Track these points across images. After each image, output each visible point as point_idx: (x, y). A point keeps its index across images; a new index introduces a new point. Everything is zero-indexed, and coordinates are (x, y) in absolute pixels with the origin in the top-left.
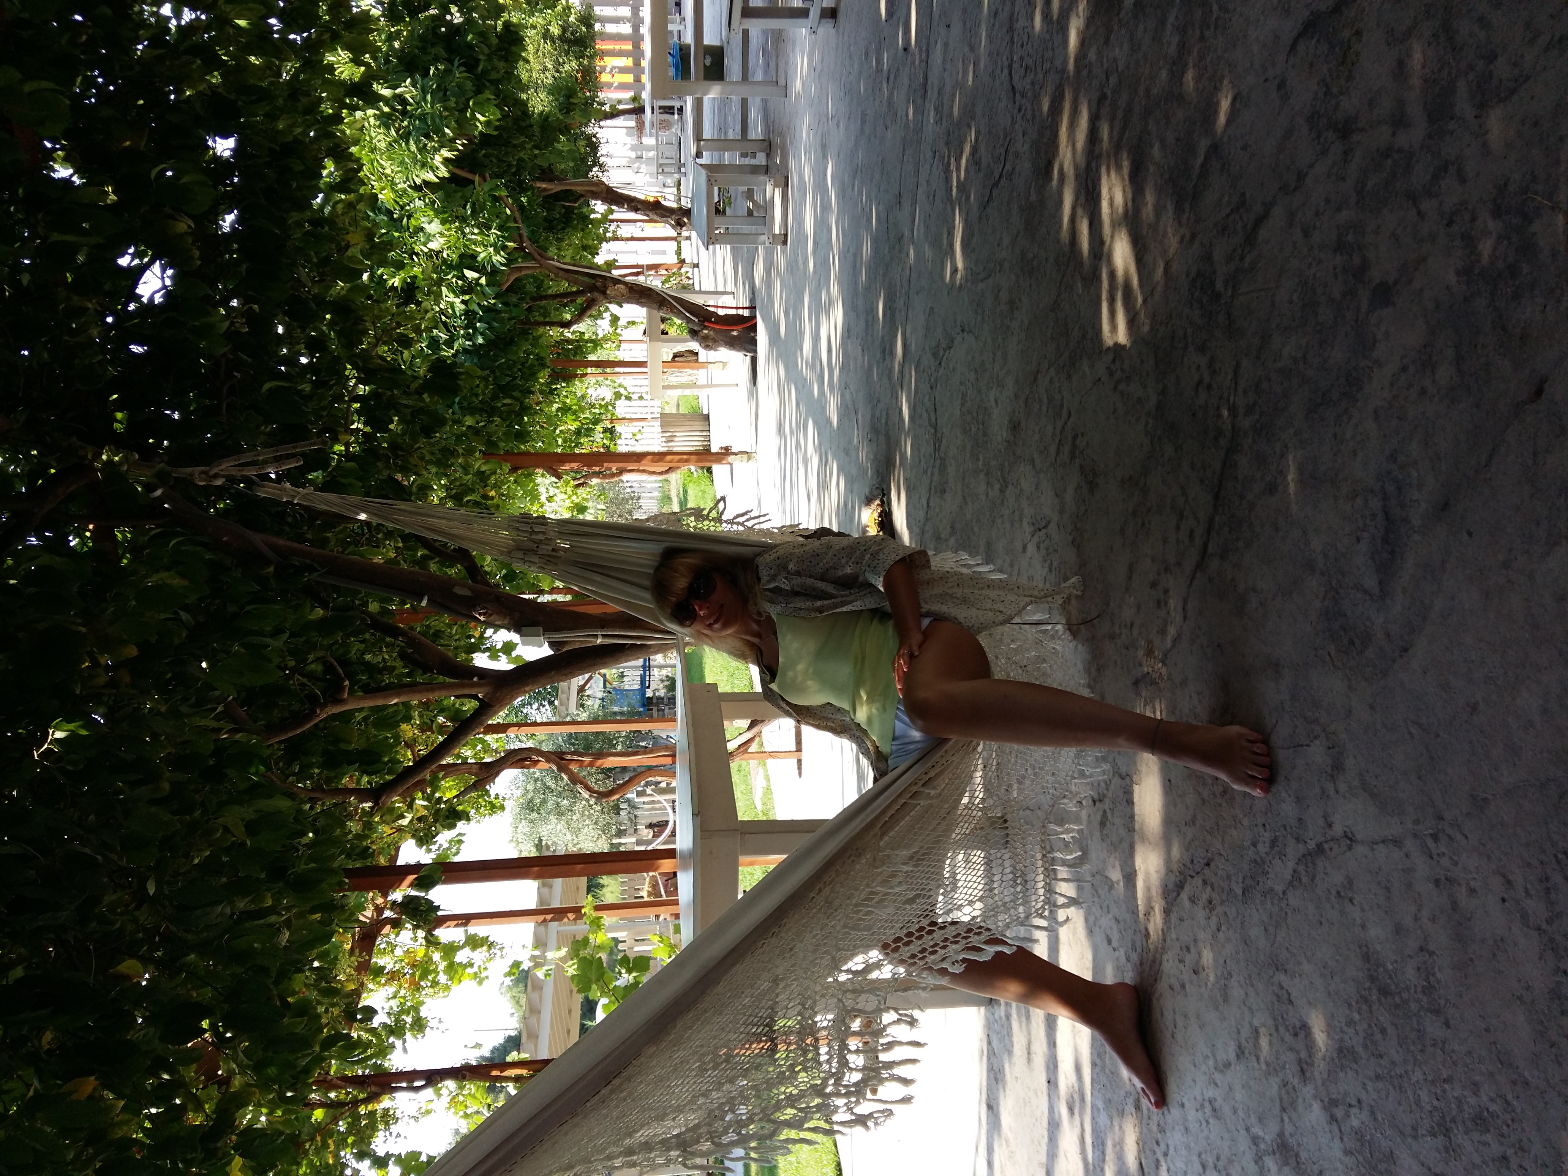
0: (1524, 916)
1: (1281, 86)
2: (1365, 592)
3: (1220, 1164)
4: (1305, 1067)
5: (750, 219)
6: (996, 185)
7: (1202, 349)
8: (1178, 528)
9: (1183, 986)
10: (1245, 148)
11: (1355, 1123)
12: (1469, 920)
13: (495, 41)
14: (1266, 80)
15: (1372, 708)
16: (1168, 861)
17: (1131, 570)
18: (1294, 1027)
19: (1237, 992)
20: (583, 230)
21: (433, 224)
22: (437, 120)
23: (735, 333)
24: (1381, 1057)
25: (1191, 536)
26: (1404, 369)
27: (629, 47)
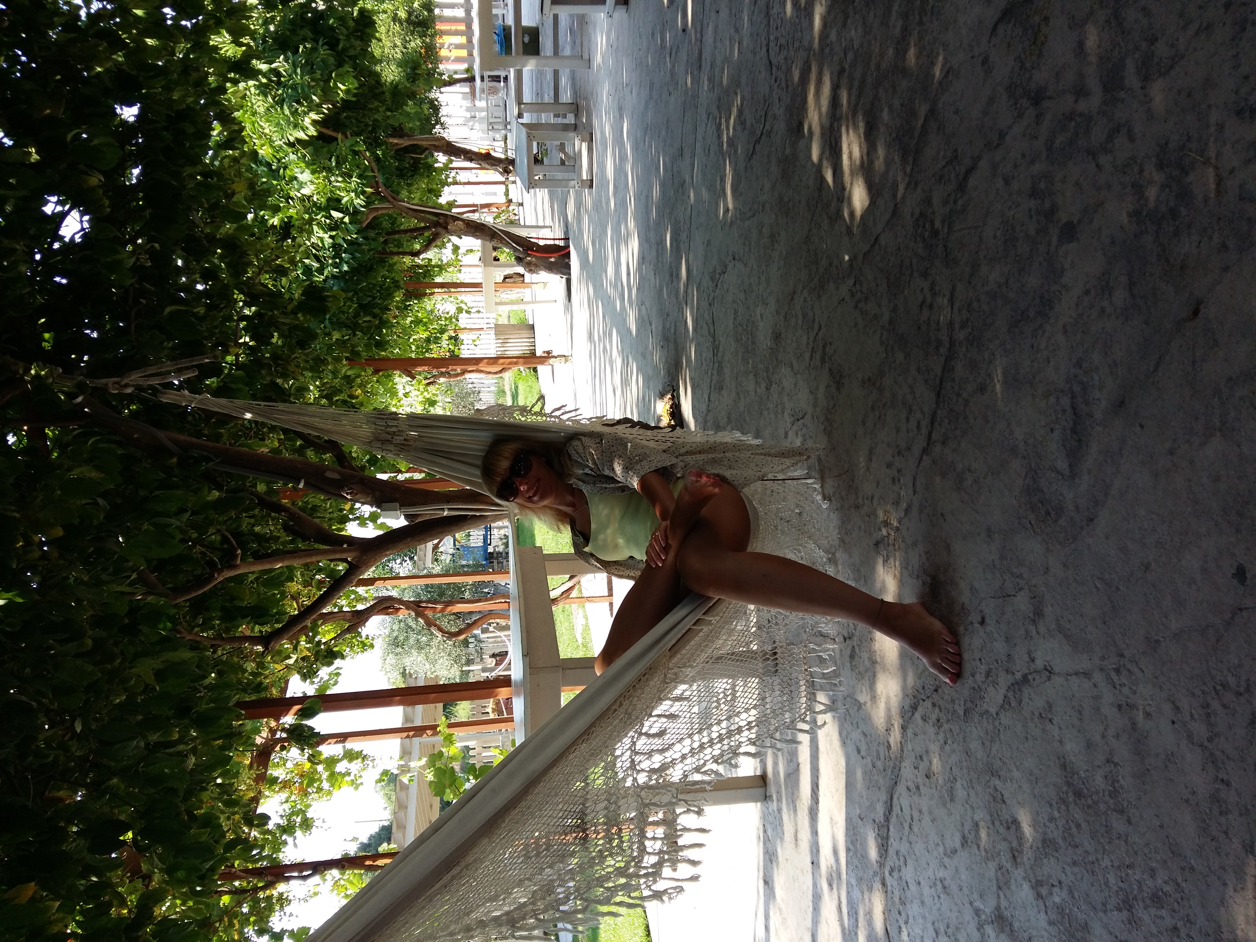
0: (1190, 736)
1: (985, 61)
2: (1058, 472)
3: (950, 931)
4: (1016, 854)
5: (562, 167)
6: (758, 141)
7: (925, 275)
8: (908, 420)
9: (918, 788)
10: (956, 112)
11: (1057, 900)
12: (1146, 737)
13: (352, 24)
14: (973, 57)
15: (1065, 566)
16: (904, 688)
17: (871, 452)
18: (1007, 822)
19: (960, 793)
20: (428, 177)
21: (304, 174)
22: (306, 89)
23: (553, 260)
24: (1077, 847)
25: (919, 427)
26: (1087, 292)
27: (462, 27)
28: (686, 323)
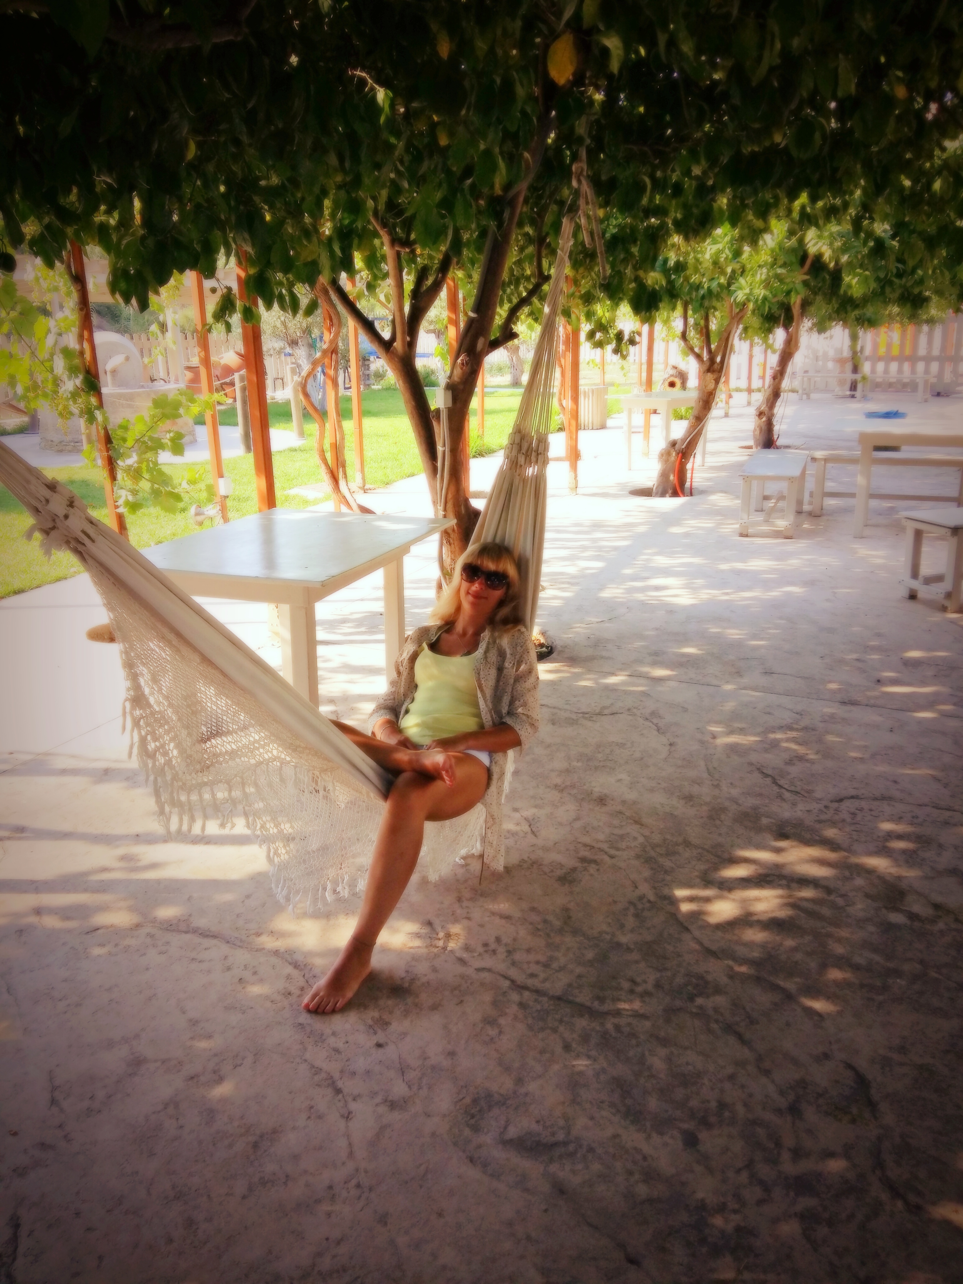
0: (320, 1254)
1: (826, 1056)
3: (114, 1005)
4: (195, 1080)
6: (775, 782)
11: (167, 1124)
12: (311, 1213)
14: (830, 1043)
15: (433, 1134)
17: (507, 918)
18: (219, 1070)
19: (233, 1018)
23: (672, 478)
25: (532, 975)
28: (613, 674)
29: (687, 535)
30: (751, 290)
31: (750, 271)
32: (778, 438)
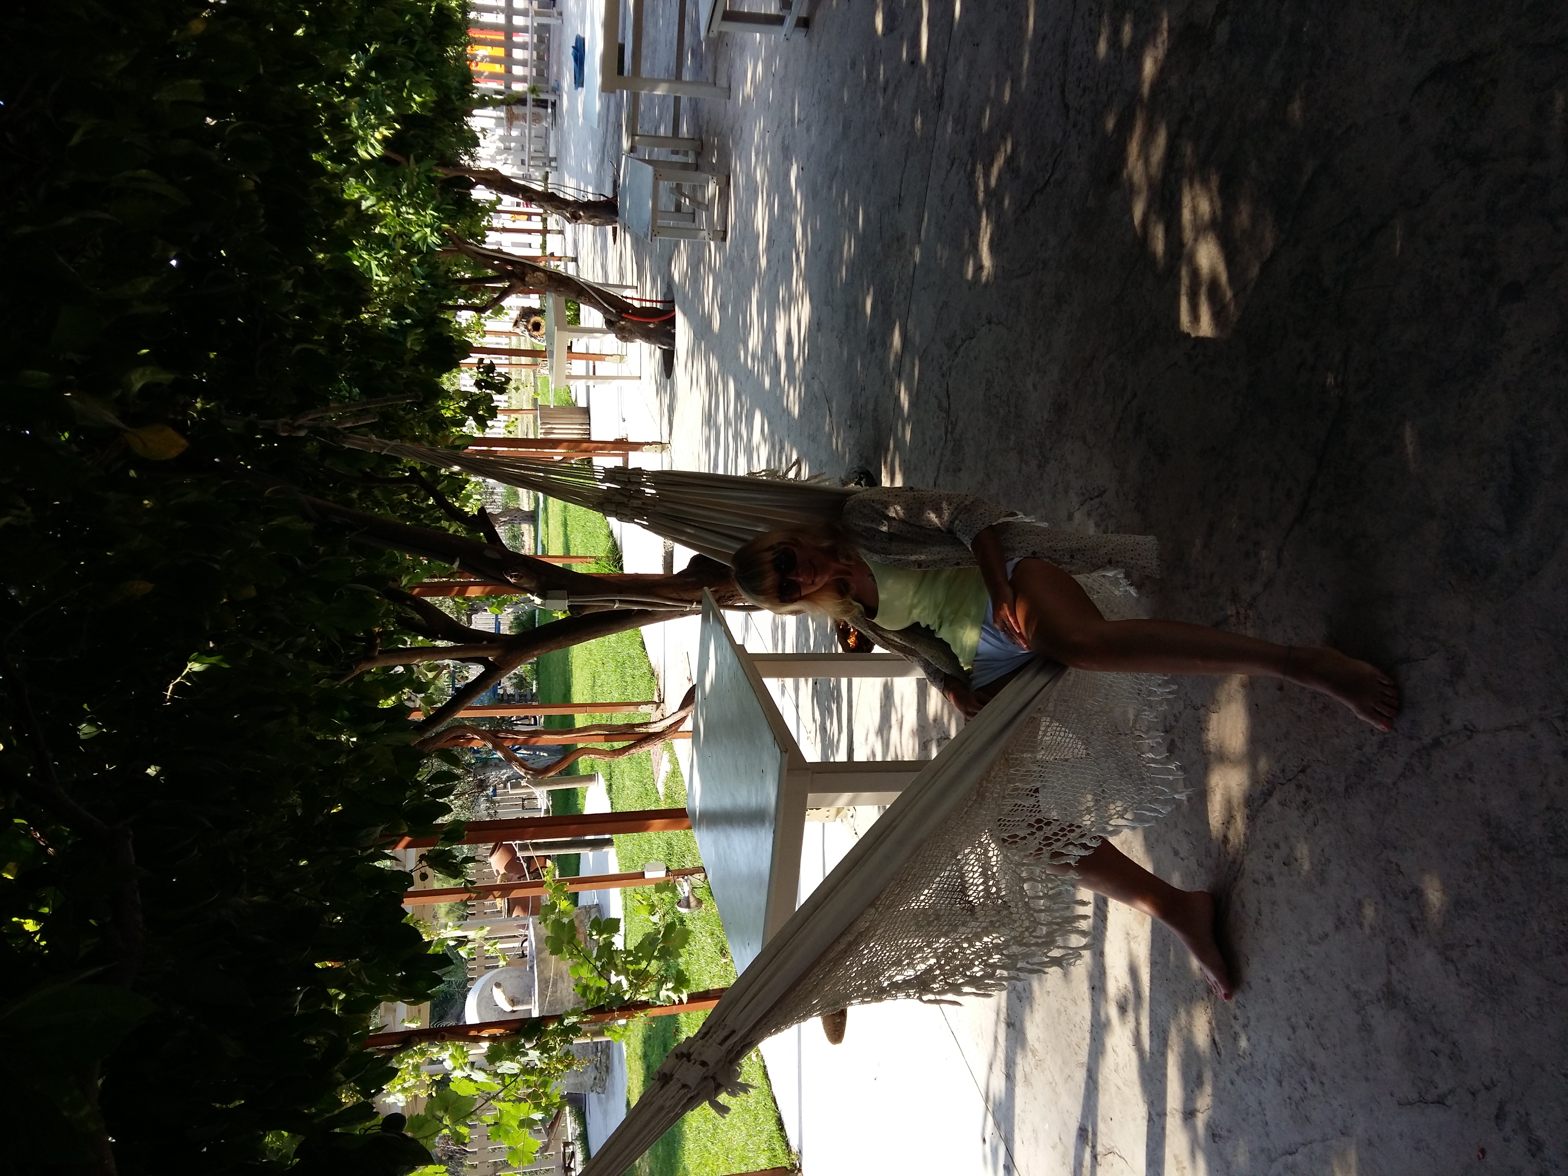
1: (1404, 120)
2: (1491, 530)
4: (1416, 923)
5: (678, 215)
6: (1040, 190)
7: (1305, 336)
8: (1272, 488)
9: (1270, 878)
10: (1361, 169)
11: (1473, 959)
14: (1387, 114)
15: (1497, 622)
16: (1253, 775)
17: (1212, 526)
18: (1404, 893)
19: (1336, 874)
22: (381, 98)
23: (652, 326)
24: (1503, 900)
25: (1289, 495)
26: (1536, 351)
27: (501, 37)
28: (898, 398)
29: (722, 308)
30: (427, 226)
31: (405, 228)
32: (604, 196)
